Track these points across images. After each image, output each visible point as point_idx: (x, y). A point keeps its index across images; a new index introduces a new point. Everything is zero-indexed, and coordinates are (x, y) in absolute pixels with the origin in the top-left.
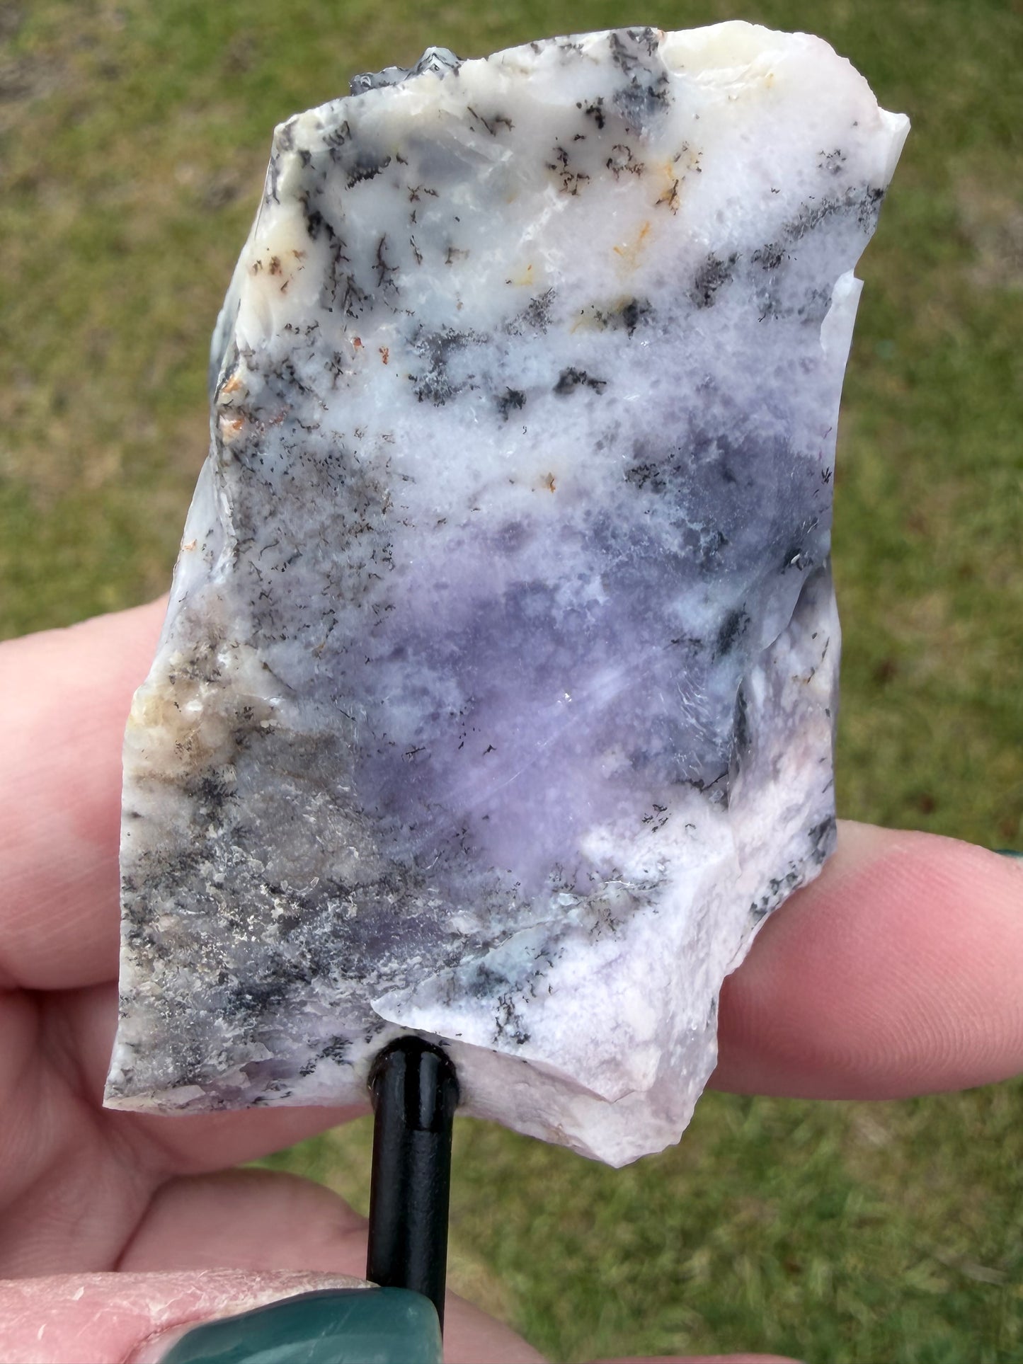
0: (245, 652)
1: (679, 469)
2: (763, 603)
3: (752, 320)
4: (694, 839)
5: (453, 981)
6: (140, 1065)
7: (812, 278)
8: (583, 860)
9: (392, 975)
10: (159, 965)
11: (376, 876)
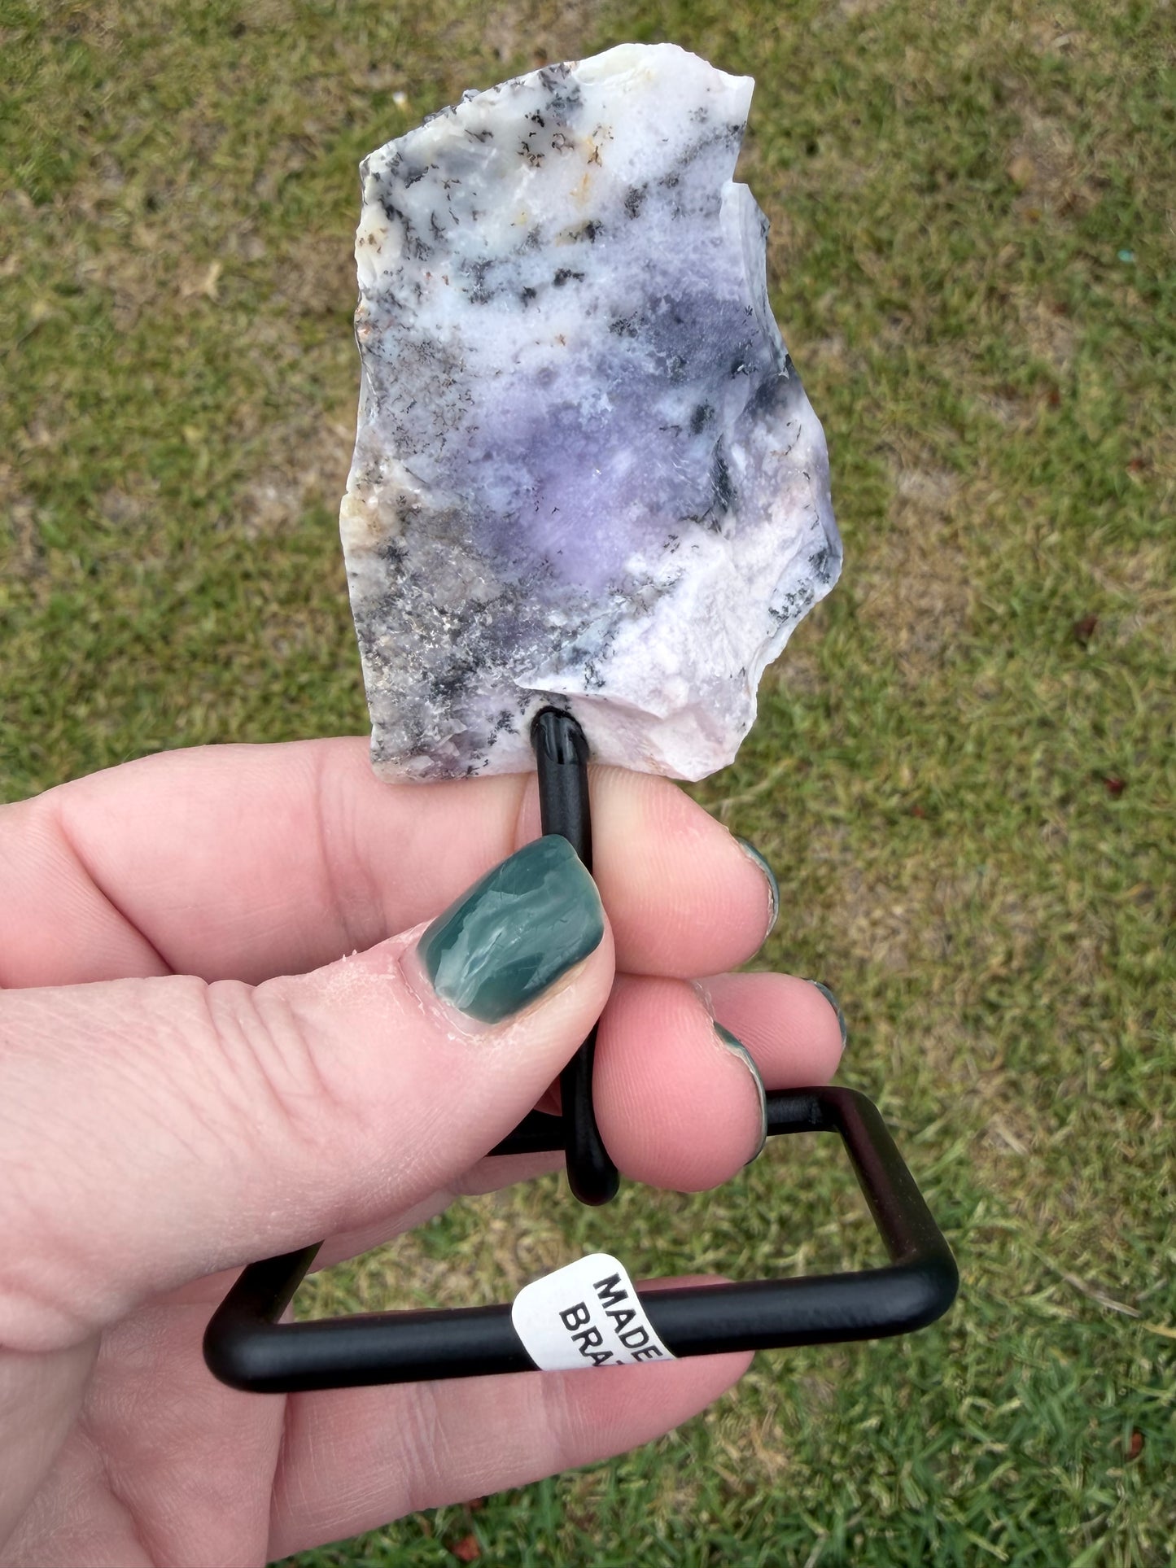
0: (394, 462)
1: (644, 320)
2: (721, 398)
3: (668, 220)
4: (699, 555)
5: (559, 659)
6: (387, 737)
7: (704, 188)
8: (628, 575)
9: (522, 661)
10: (386, 670)
11: (498, 594)
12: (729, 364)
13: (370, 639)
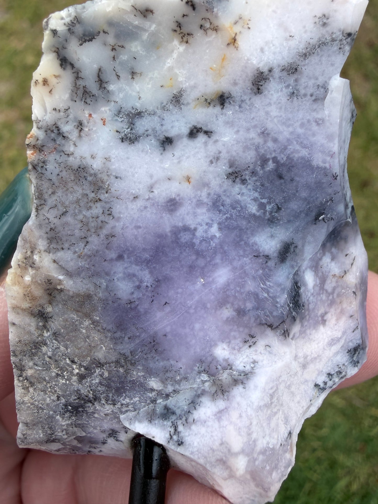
0: (44, 255)
1: (254, 173)
2: (304, 238)
3: (284, 100)
4: (270, 353)
5: (154, 410)
6: (29, 432)
7: (317, 79)
8: (214, 359)
9: (127, 405)
10: (31, 390)
11: (114, 359)
12: (314, 214)
13: (22, 369)
